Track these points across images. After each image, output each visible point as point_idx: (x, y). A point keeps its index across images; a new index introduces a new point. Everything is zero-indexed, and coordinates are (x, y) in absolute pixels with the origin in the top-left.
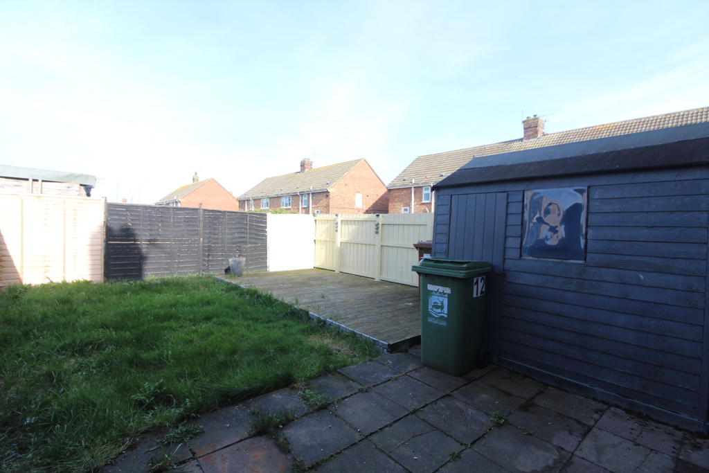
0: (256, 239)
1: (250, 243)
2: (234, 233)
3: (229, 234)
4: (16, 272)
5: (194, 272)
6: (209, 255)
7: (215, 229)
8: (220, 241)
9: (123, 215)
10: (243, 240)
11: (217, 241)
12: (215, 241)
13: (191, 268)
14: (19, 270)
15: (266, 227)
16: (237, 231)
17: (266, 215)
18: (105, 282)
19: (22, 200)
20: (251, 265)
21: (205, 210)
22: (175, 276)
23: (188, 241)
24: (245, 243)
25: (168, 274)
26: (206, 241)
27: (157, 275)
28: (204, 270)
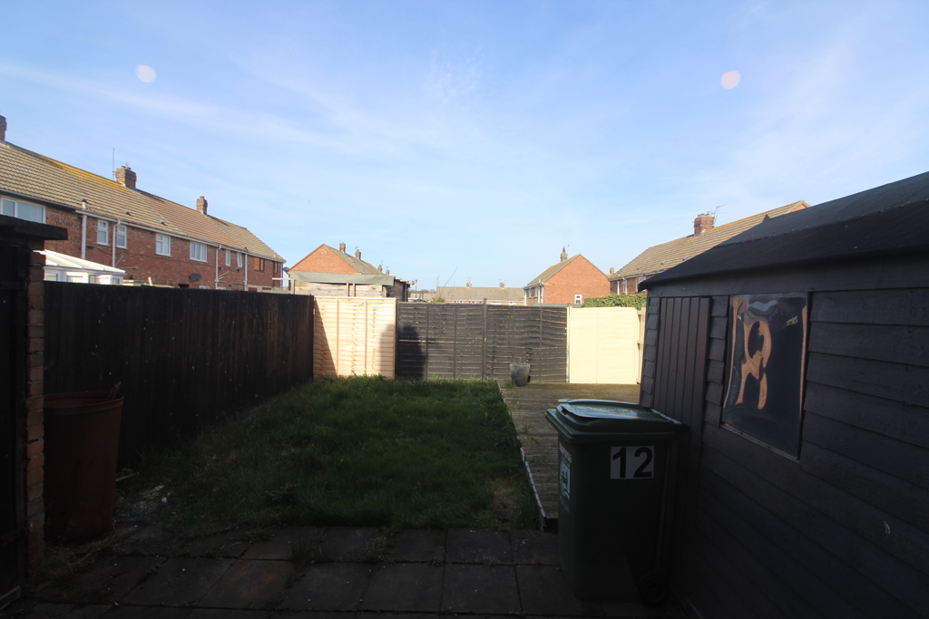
0: (551, 340)
1: (543, 344)
2: (523, 333)
3: (517, 334)
4: (333, 364)
5: (476, 376)
6: (493, 358)
7: (501, 328)
8: (506, 342)
9: (411, 314)
10: (534, 341)
11: (503, 342)
12: (500, 341)
13: (475, 371)
14: (335, 362)
15: (566, 325)
16: (526, 330)
17: (565, 310)
18: (396, 378)
19: (338, 303)
20: (545, 372)
21: (489, 306)
22: (457, 379)
23: (471, 340)
24: (537, 344)
25: (451, 376)
26: (491, 341)
27: (440, 375)
28: (488, 375)
